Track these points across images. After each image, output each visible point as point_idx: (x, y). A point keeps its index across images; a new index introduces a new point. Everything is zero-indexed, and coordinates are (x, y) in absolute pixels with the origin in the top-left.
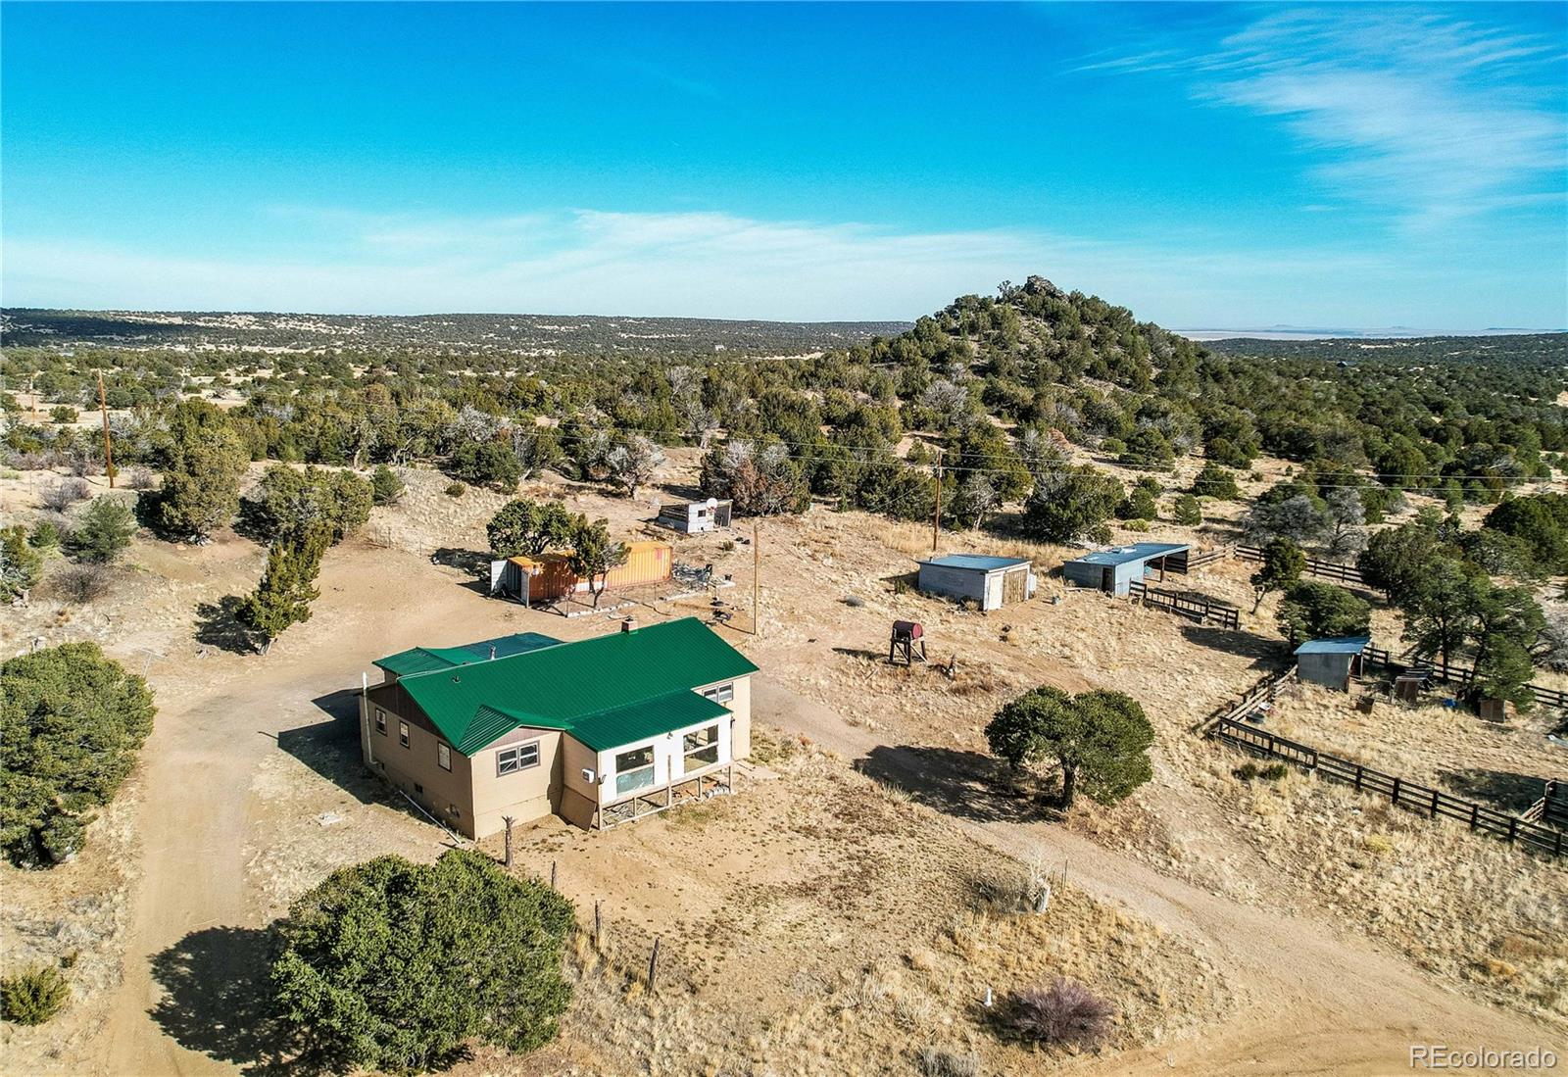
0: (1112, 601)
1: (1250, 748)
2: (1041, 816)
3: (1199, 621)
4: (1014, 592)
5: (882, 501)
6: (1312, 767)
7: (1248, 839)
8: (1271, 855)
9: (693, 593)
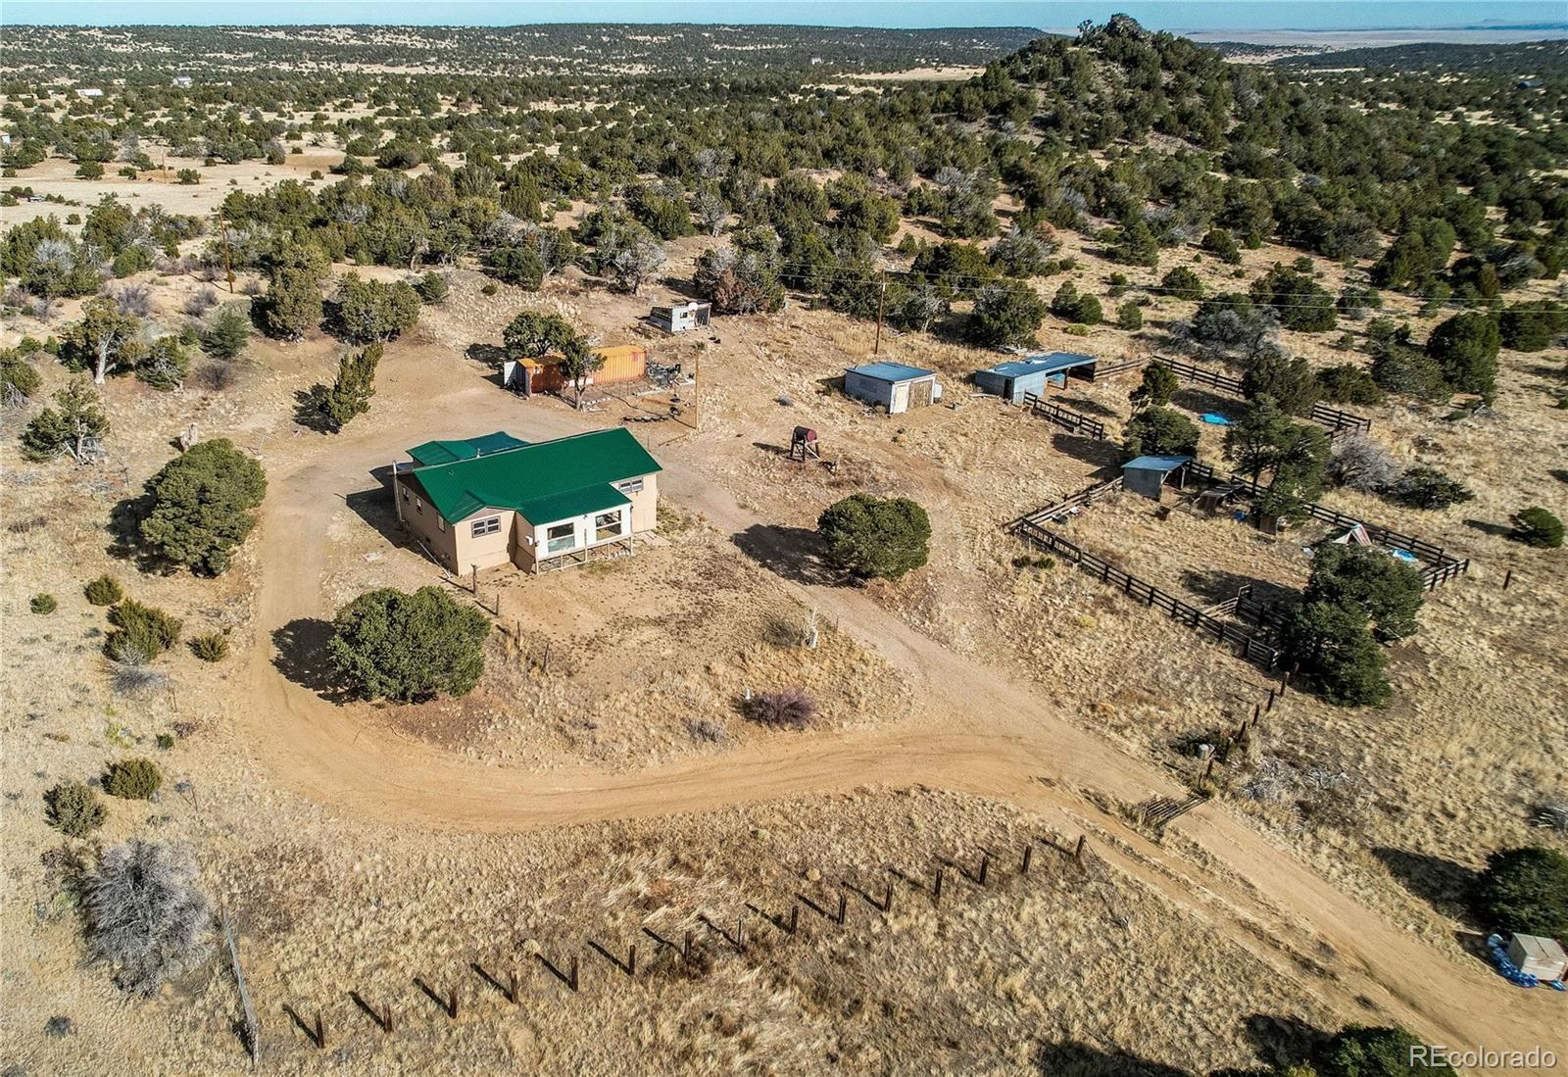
0: (1005, 408)
1: (1038, 543)
2: (851, 583)
3: (1072, 430)
4: (918, 399)
5: (847, 303)
6: (1076, 561)
7: (993, 613)
8: (1001, 624)
9: (659, 390)
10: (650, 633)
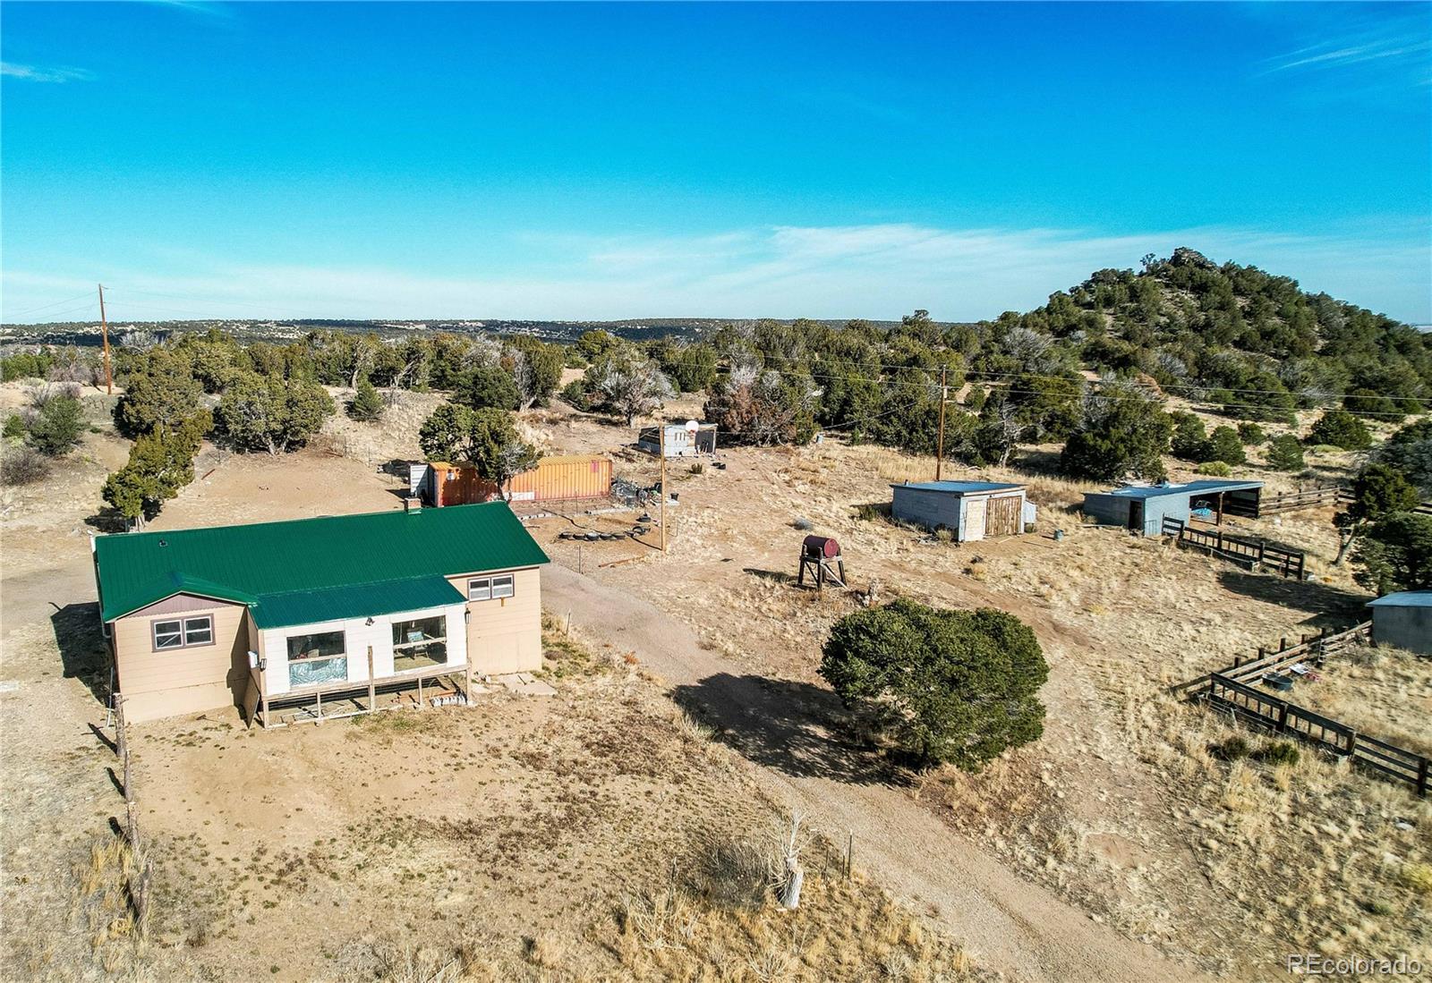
0: (1134, 540)
1: (1252, 720)
2: (886, 777)
3: (1248, 567)
4: (1000, 524)
6: (1343, 752)
7: (1192, 843)
9: (623, 508)
10: (435, 853)
